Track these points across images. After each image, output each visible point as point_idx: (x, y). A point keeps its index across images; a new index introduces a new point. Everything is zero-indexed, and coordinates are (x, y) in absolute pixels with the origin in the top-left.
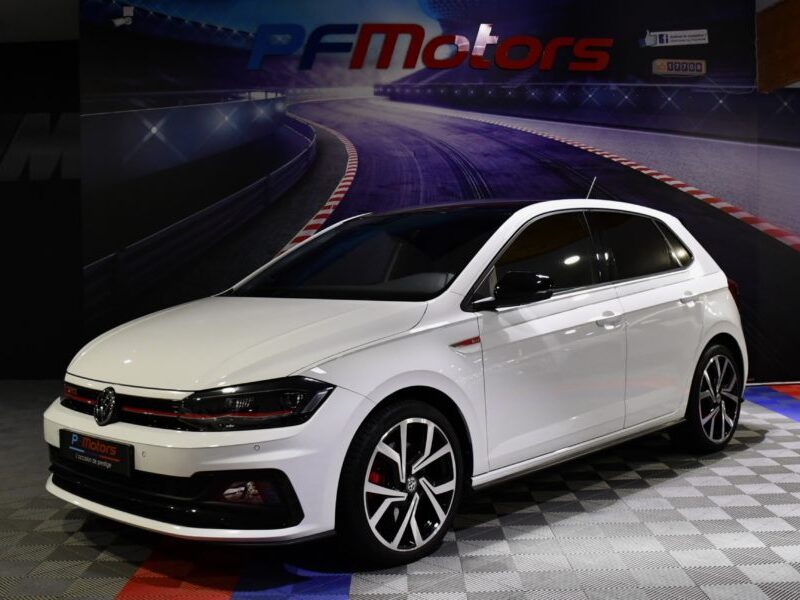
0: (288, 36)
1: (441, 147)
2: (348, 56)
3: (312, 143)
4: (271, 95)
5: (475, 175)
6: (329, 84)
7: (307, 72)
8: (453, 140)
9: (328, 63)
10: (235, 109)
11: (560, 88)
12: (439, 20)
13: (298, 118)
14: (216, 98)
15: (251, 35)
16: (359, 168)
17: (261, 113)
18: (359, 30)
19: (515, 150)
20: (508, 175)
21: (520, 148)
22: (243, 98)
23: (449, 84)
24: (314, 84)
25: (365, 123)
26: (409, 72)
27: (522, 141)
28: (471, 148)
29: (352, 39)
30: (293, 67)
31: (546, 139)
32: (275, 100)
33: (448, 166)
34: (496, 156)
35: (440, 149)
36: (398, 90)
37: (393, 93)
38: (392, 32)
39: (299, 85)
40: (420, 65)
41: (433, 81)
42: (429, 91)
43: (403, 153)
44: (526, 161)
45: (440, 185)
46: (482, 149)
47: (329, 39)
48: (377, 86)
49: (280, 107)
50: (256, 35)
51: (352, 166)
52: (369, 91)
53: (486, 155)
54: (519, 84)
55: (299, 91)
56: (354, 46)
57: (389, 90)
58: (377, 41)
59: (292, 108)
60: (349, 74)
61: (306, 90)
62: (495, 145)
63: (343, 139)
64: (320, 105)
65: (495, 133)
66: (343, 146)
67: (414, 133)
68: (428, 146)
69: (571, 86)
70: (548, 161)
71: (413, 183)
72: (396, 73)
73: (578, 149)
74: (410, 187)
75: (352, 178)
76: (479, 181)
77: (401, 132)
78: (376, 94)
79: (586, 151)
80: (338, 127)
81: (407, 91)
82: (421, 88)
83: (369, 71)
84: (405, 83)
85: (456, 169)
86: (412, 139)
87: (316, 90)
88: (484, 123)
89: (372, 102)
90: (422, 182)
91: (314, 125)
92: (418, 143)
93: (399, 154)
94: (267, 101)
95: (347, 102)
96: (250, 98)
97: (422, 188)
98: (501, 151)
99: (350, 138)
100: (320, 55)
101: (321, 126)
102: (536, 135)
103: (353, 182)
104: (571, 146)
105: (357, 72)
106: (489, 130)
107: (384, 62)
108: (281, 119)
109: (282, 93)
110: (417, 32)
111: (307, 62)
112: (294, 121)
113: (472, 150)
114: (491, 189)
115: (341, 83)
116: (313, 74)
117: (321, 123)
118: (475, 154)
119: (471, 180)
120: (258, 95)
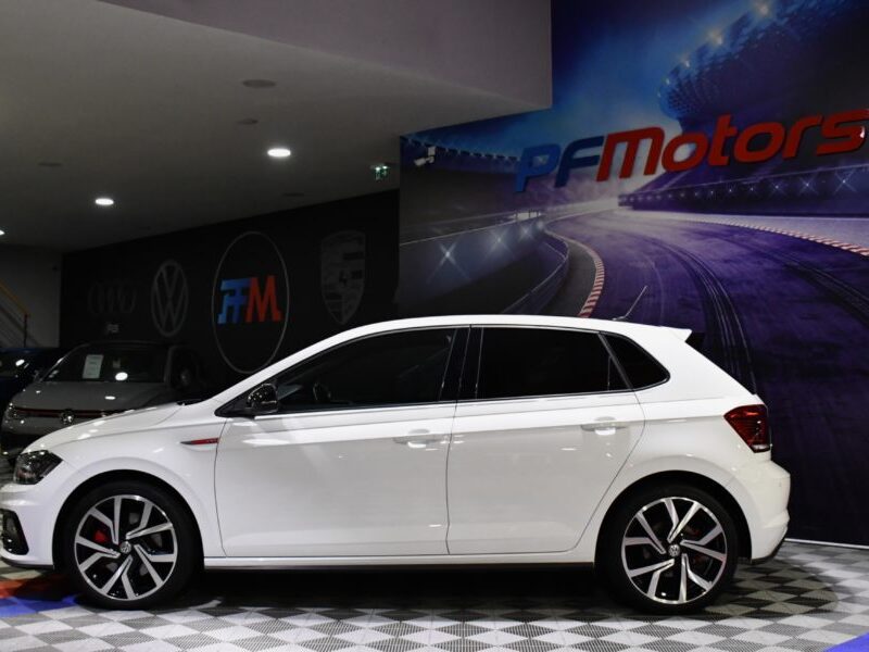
0: (547, 157)
1: (680, 254)
2: (595, 169)
3: (566, 258)
4: (534, 215)
5: (715, 283)
6: (580, 199)
7: (562, 189)
8: (692, 246)
9: (580, 178)
10: (505, 232)
11: (807, 177)
12: (680, 119)
13: (554, 235)
14: (491, 222)
15: (519, 159)
16: (605, 282)
17: (526, 232)
18: (605, 141)
19: (759, 254)
20: (749, 283)
21: (762, 251)
22: (512, 220)
23: (689, 186)
24: (567, 201)
25: (609, 236)
26: (651, 178)
27: (765, 243)
28: (711, 254)
29: (599, 151)
30: (550, 186)
31: (793, 237)
32: (538, 219)
33: (688, 275)
34: (737, 261)
35: (680, 257)
36: (640, 199)
37: (637, 202)
38: (634, 138)
39: (556, 203)
40: (660, 170)
41: (674, 185)
42: (670, 196)
43: (646, 265)
44: (769, 265)
45: (680, 297)
46: (722, 254)
47: (581, 154)
48: (620, 197)
49: (540, 225)
50: (522, 158)
51: (599, 280)
52: (615, 201)
53: (726, 261)
54: (761, 178)
55: (555, 209)
56: (601, 157)
57: (632, 199)
58: (621, 150)
59: (550, 226)
60: (597, 186)
61: (561, 207)
62: (736, 250)
63: (591, 253)
64: (573, 220)
65: (737, 236)
66: (590, 259)
67: (655, 242)
68: (669, 256)
69: (820, 173)
70: (796, 264)
71: (654, 296)
72: (639, 181)
73: (830, 247)
74: (651, 300)
75: (599, 292)
76: (720, 290)
77: (644, 242)
78: (621, 204)
79: (839, 249)
80: (588, 242)
81: (649, 198)
82: (663, 194)
83: (614, 180)
84: (647, 191)
85: (696, 277)
86: (653, 248)
87: (570, 206)
88: (725, 225)
89: (616, 212)
90: (663, 294)
91: (568, 241)
92: (657, 252)
93: (641, 265)
94: (529, 221)
95: (596, 216)
96: (516, 218)
97: (663, 301)
98: (743, 256)
99: (598, 252)
100: (573, 171)
101: (572, 241)
102: (780, 234)
103: (600, 296)
104: (822, 244)
105: (604, 184)
106: (730, 233)
107: (627, 172)
108: (541, 237)
109: (542, 211)
110: (656, 134)
111: (561, 181)
112: (552, 238)
113: (712, 256)
114: (732, 300)
115: (590, 197)
116: (566, 190)
117: (573, 238)
118: (714, 260)
119: (712, 291)
120: (523, 216)
